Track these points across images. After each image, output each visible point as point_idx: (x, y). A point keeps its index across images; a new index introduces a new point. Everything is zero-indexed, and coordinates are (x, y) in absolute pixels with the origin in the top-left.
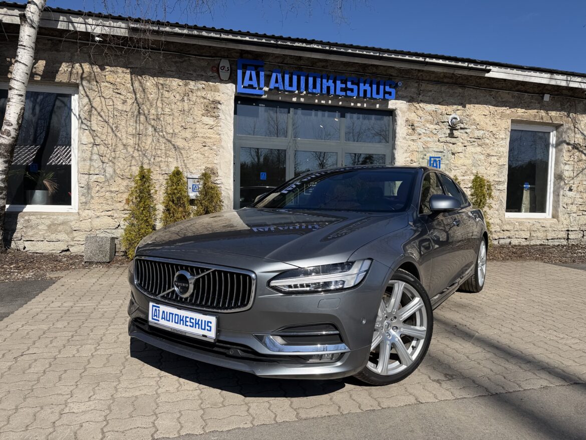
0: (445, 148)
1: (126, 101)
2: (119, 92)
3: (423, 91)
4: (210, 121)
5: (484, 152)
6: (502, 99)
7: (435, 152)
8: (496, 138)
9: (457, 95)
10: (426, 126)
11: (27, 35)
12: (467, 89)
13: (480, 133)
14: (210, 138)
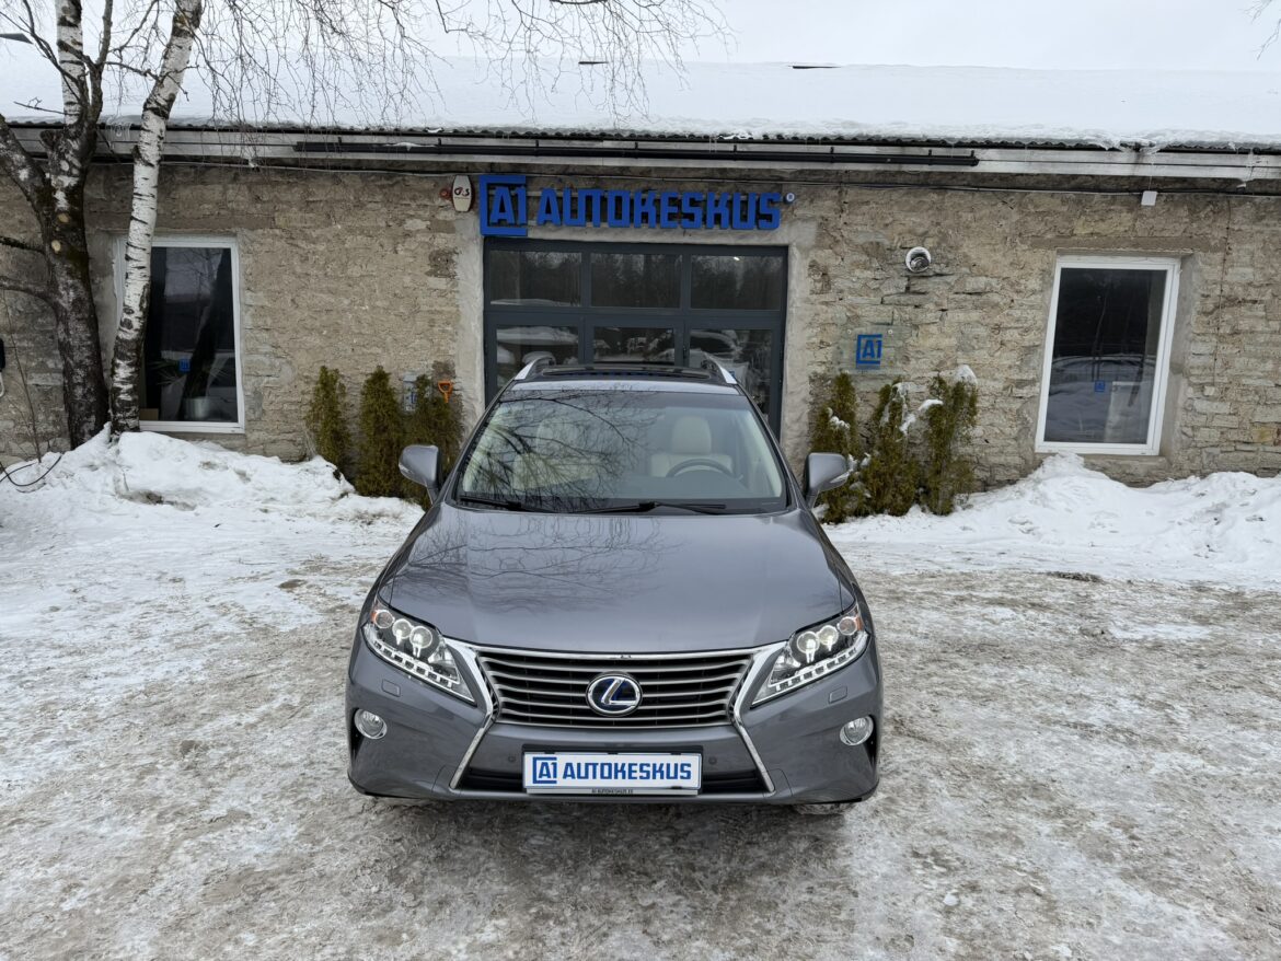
0: (896, 316)
1: (307, 259)
2: (295, 242)
3: (850, 204)
4: (440, 283)
5: (988, 321)
6: (1036, 206)
7: (873, 323)
8: (1018, 292)
9: (926, 207)
10: (853, 277)
11: (144, 178)
12: (950, 193)
13: (979, 283)
14: (440, 312)
